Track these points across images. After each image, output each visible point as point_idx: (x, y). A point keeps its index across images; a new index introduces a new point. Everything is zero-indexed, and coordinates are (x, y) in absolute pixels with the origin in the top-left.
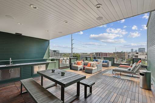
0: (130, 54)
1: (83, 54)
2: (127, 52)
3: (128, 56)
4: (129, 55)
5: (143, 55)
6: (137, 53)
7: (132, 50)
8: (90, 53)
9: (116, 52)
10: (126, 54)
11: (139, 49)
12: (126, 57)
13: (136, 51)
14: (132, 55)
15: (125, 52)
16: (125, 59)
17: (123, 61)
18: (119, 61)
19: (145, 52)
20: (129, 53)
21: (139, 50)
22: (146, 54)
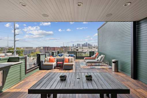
0: (73, 48)
1: (27, 48)
4: (72, 49)
5: (80, 49)
6: (77, 48)
7: (73, 45)
8: (37, 48)
11: (78, 44)
12: (70, 50)
15: (69, 47)
20: (72, 47)
21: (77, 45)
22: (82, 48)
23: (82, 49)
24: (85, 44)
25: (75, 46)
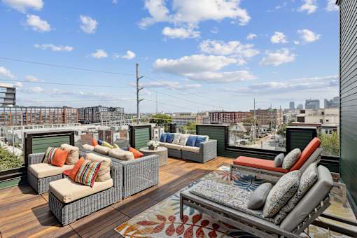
0: (287, 115)
2: (281, 110)
3: (282, 118)
4: (284, 117)
5: (315, 114)
6: (303, 112)
7: (292, 104)
8: (198, 114)
9: (256, 109)
10: (278, 114)
11: (308, 102)
12: (279, 120)
13: (301, 106)
14: (293, 116)
15: (275, 110)
16: (277, 126)
17: (273, 129)
18: (263, 130)
19: (319, 108)
20: (286, 111)
21: (306, 104)
22: (323, 113)
23: (321, 118)
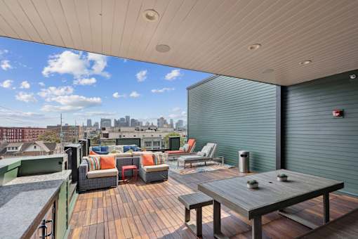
0: (87, 131)
4: (86, 134)
6: (104, 129)
10: (80, 130)
11: (103, 120)
15: (79, 127)
20: (84, 128)
21: (101, 122)
22: (117, 129)
24: (122, 119)
25: (96, 125)
